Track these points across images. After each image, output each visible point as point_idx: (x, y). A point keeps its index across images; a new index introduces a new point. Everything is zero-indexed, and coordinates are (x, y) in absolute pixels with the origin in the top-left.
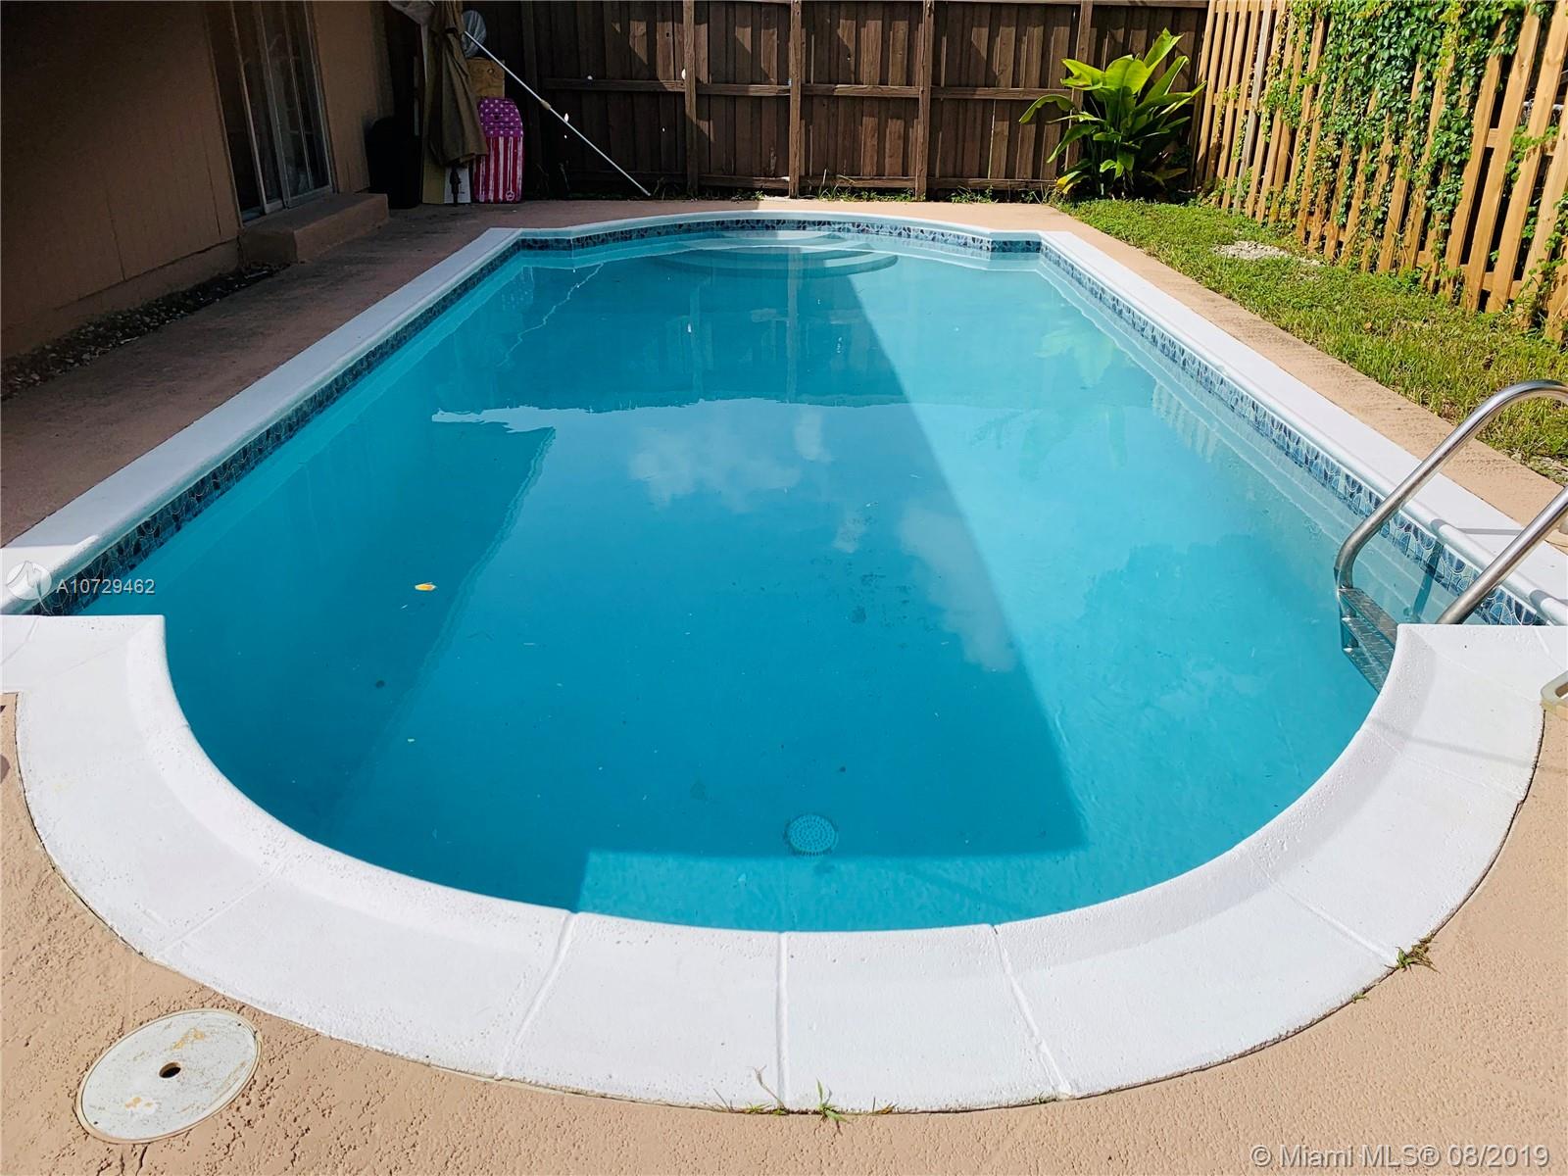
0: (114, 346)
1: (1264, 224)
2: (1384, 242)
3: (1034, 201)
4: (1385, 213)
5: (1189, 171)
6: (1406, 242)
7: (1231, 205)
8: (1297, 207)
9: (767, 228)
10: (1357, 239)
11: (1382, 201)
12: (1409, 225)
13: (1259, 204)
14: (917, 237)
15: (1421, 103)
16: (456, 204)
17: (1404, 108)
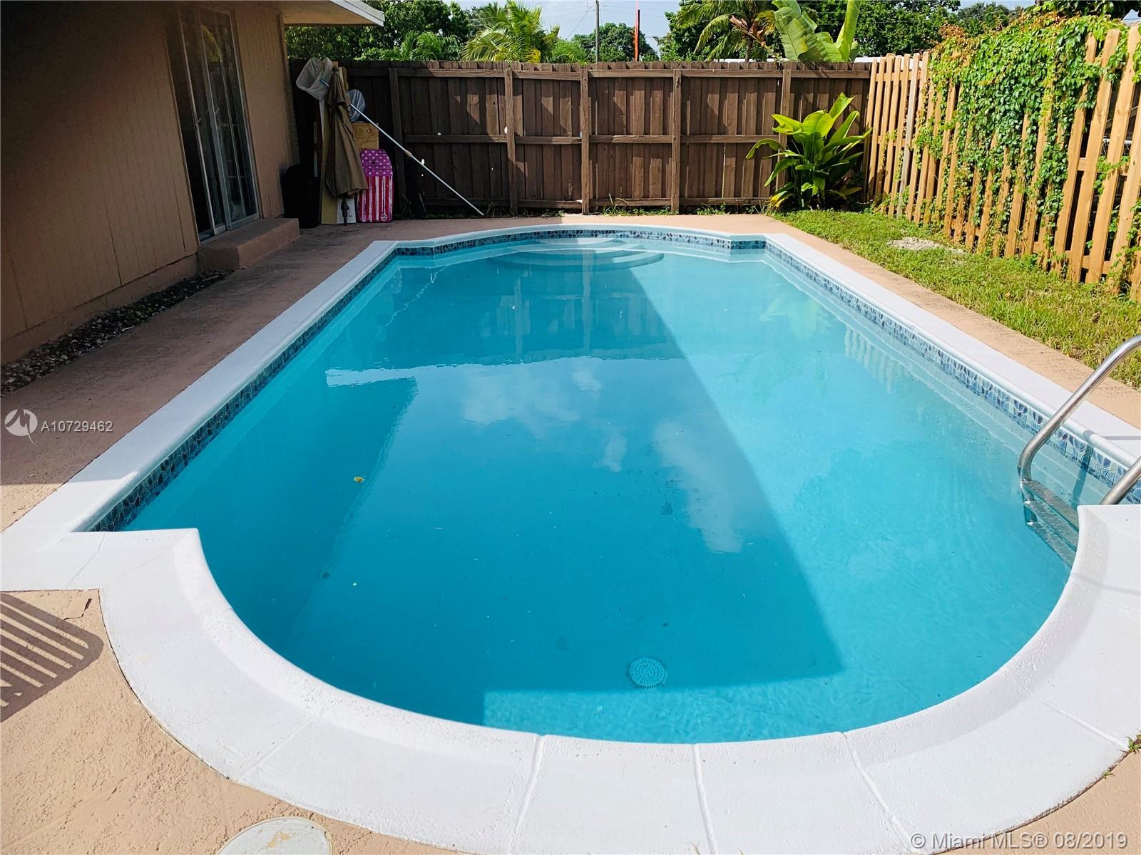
0: (118, 333)
1: (920, 225)
2: (1008, 236)
3: (754, 213)
4: (1008, 216)
5: (863, 190)
6: (1025, 235)
7: (895, 212)
8: (943, 213)
9: (570, 236)
10: (989, 234)
11: (1005, 208)
12: (1026, 225)
13: (916, 211)
14: (677, 240)
15: (1030, 142)
16: (345, 224)
17: (1018, 145)
